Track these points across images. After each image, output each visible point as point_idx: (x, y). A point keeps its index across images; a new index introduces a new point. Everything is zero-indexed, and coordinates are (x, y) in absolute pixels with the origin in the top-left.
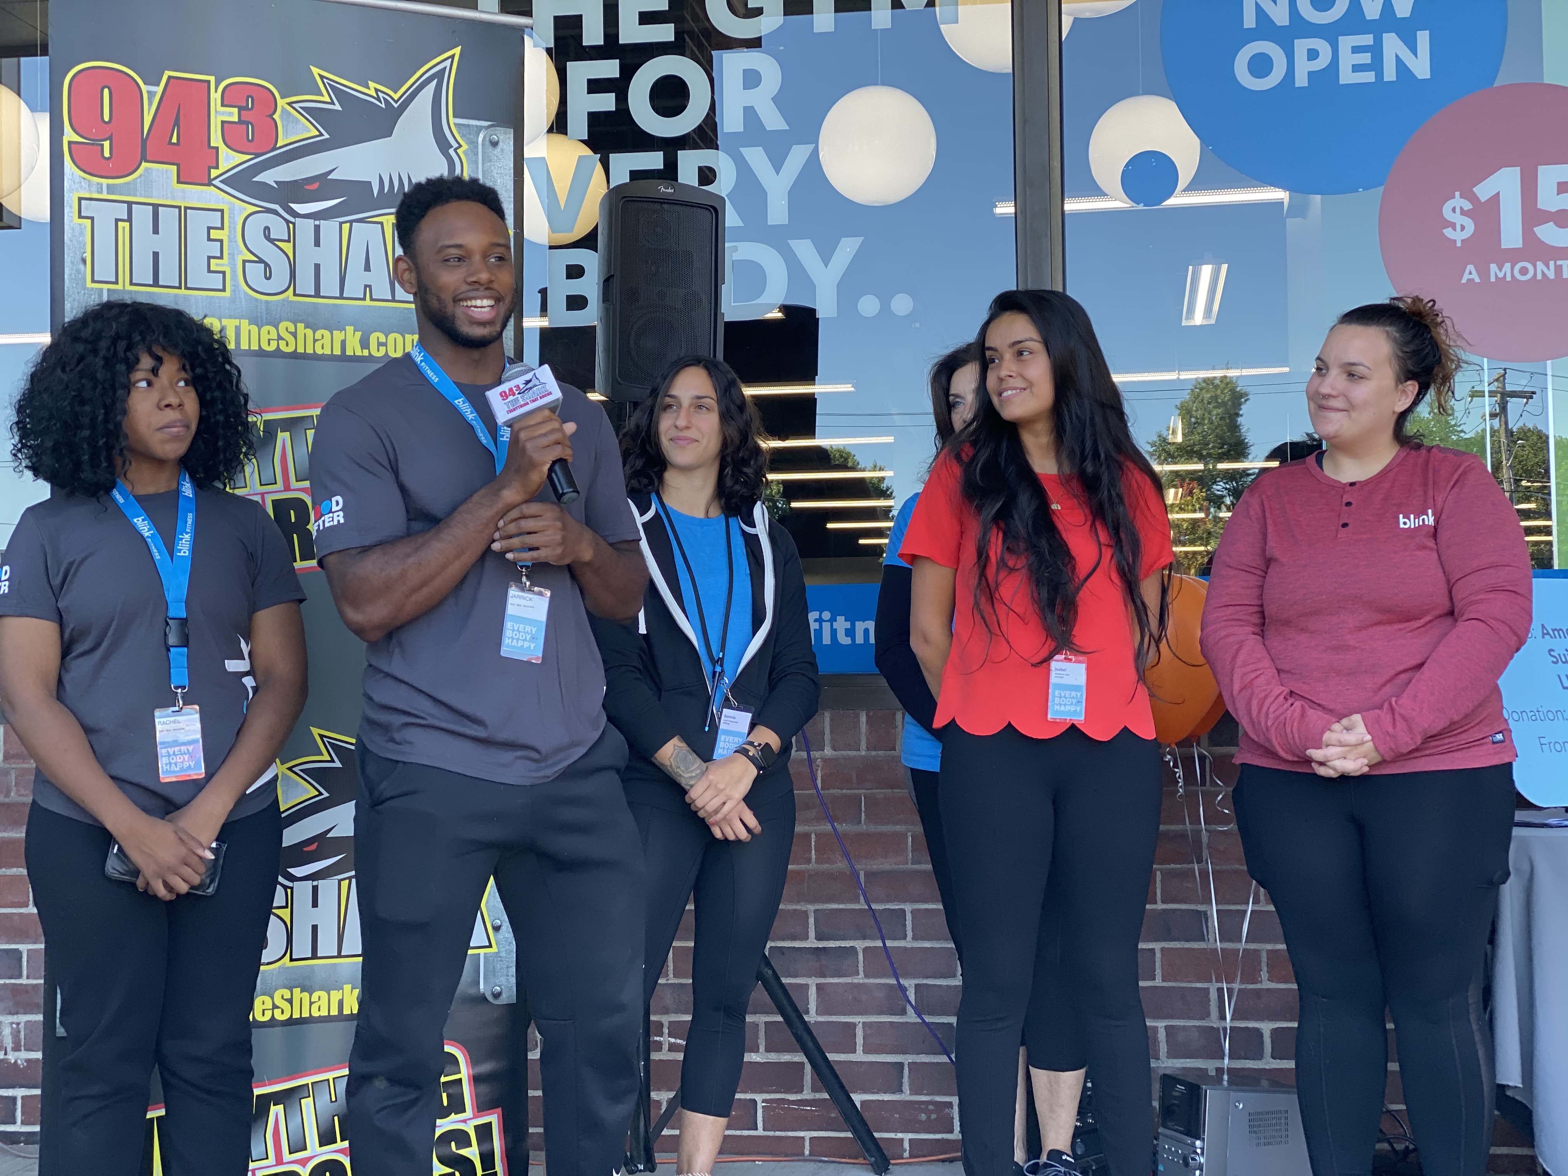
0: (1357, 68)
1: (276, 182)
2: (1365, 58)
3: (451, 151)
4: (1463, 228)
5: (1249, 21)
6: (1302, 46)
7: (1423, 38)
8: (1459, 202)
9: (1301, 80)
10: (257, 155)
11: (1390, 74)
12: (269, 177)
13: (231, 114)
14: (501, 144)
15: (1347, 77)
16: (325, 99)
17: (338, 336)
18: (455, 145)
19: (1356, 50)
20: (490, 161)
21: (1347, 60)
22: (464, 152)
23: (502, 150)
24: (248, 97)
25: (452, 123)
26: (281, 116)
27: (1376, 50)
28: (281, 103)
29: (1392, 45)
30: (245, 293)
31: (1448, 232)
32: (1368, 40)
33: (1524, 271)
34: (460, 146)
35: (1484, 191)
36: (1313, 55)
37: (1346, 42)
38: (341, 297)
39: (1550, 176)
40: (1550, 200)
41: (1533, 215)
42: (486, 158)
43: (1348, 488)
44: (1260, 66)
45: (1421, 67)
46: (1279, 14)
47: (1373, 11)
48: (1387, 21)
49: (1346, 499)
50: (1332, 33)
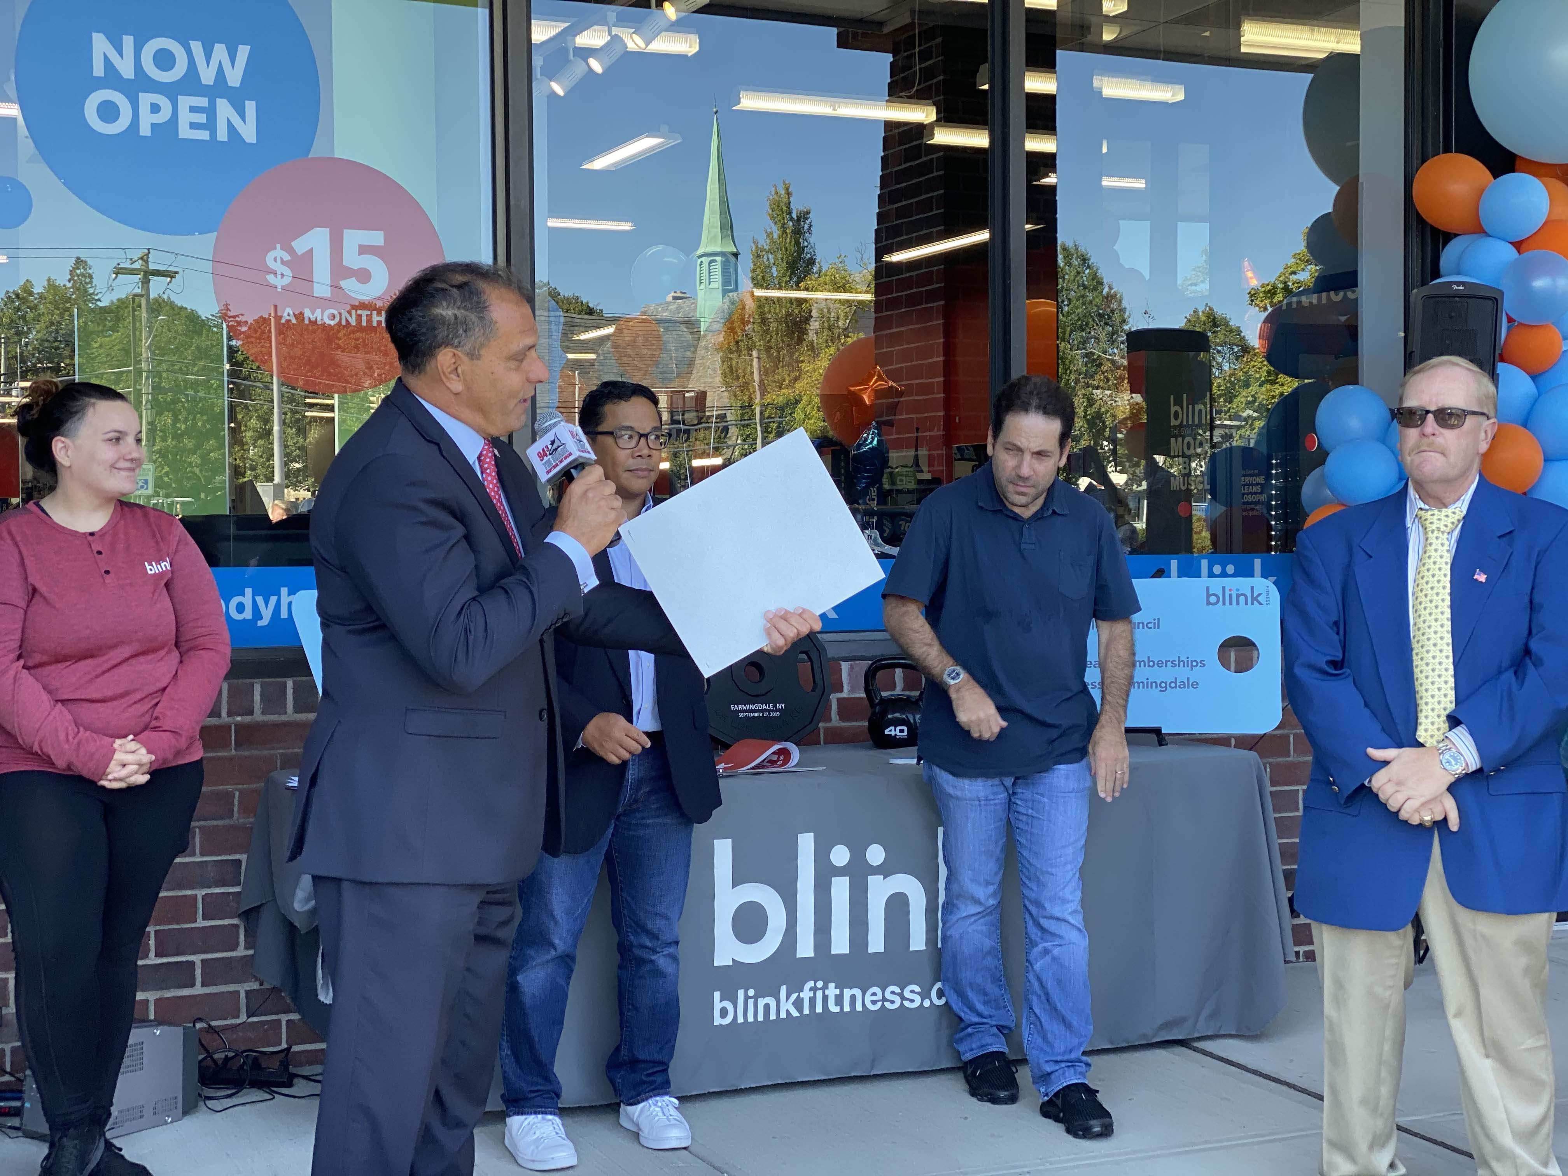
0: (193, 126)
2: (201, 118)
4: (283, 276)
5: (98, 70)
6: (146, 99)
7: (250, 107)
8: (279, 253)
9: (145, 130)
15: (185, 132)
19: (193, 109)
27: (211, 112)
29: (224, 109)
31: (271, 278)
32: (203, 102)
33: (331, 317)
35: (300, 245)
36: (155, 108)
37: (185, 102)
39: (353, 238)
40: (352, 259)
41: (339, 271)
43: (90, 538)
44: (108, 112)
45: (249, 132)
46: (127, 70)
47: (207, 76)
48: (220, 87)
49: (96, 547)
50: (172, 91)
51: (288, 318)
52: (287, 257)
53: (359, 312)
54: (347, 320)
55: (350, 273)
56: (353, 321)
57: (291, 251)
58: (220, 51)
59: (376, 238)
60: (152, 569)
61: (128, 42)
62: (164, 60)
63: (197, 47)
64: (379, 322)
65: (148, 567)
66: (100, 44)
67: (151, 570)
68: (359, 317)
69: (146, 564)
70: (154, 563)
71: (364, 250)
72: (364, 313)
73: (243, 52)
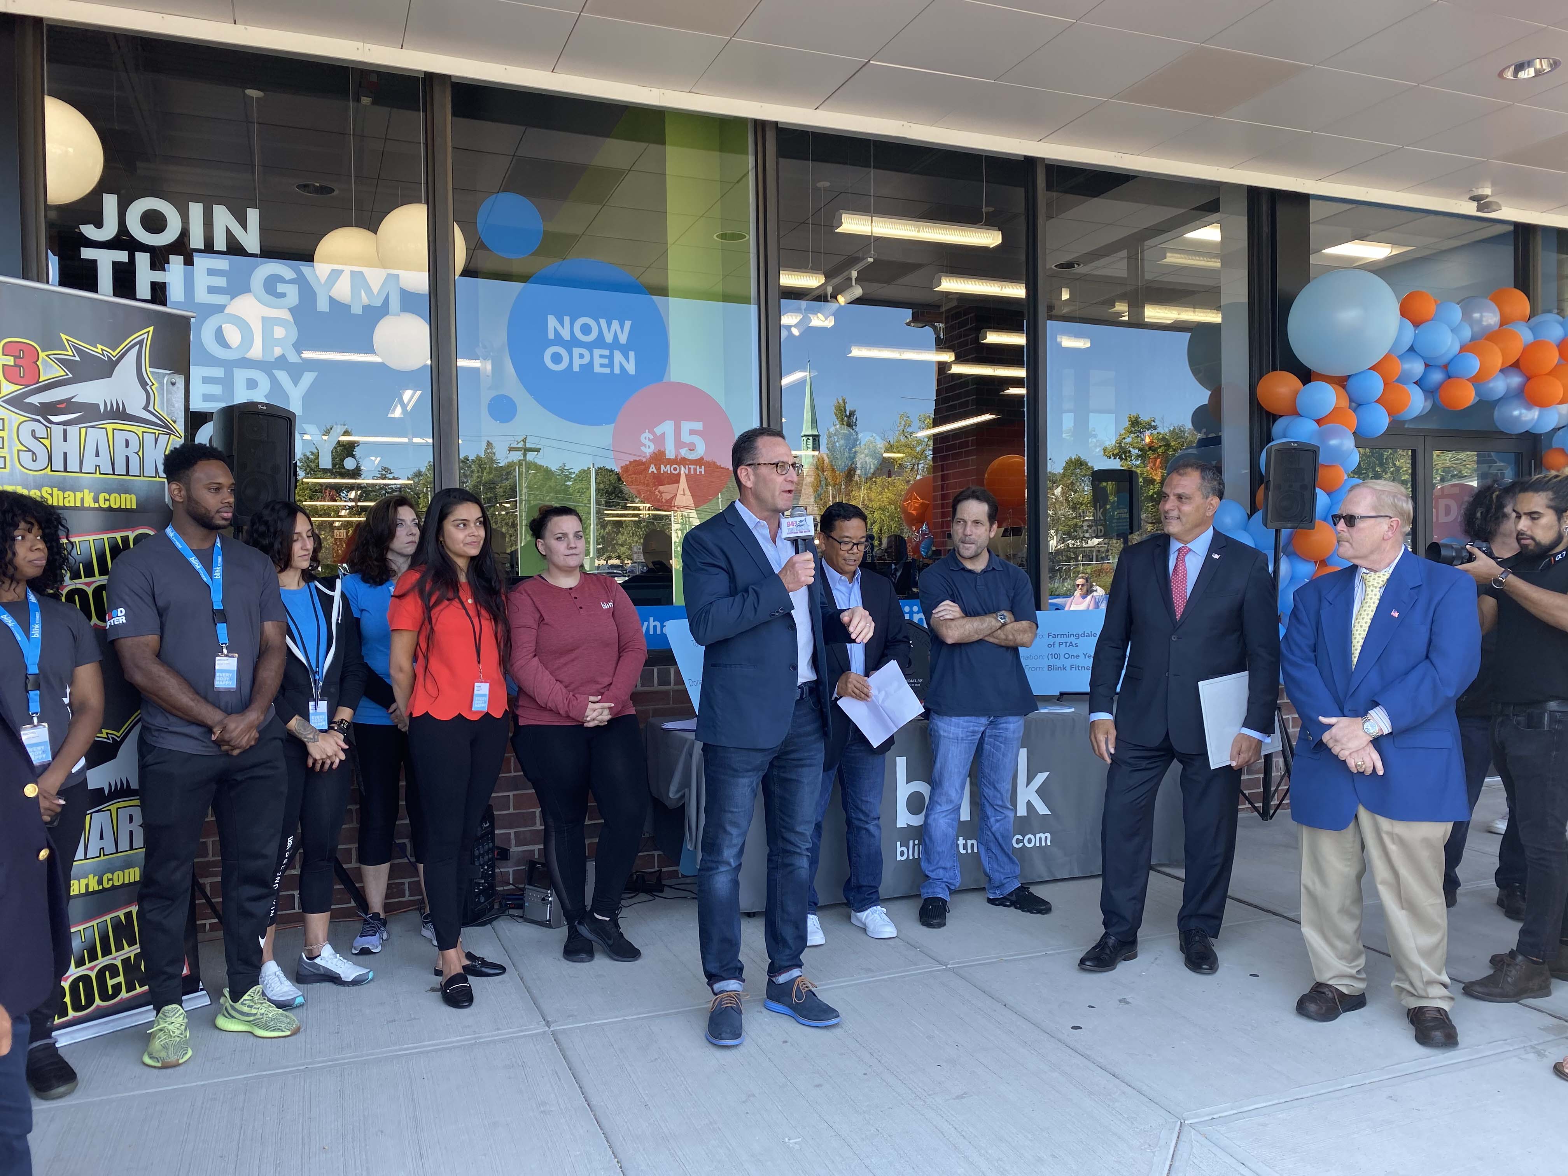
0: (602, 365)
1: (39, 403)
2: (606, 361)
3: (148, 387)
4: (649, 447)
5: (551, 336)
6: (576, 351)
7: (632, 354)
8: (647, 434)
9: (576, 368)
10: (27, 386)
11: (617, 371)
12: (35, 400)
13: (9, 361)
14: (177, 384)
15: (597, 369)
16: (69, 354)
17: (79, 495)
18: (150, 384)
19: (601, 356)
20: (171, 394)
21: (597, 361)
22: (156, 388)
23: (178, 388)
24: (20, 350)
25: (148, 371)
26: (42, 363)
27: (611, 357)
28: (42, 355)
29: (618, 356)
30: (20, 471)
31: (643, 448)
32: (606, 352)
33: (675, 469)
34: (153, 384)
35: (658, 430)
36: (581, 356)
37: (597, 352)
38: (81, 472)
39: (687, 426)
40: (686, 437)
41: (679, 444)
42: (169, 392)
43: (570, 591)
44: (556, 358)
45: (631, 368)
46: (566, 334)
47: (609, 338)
48: (615, 345)
49: (574, 595)
50: (590, 347)
51: (652, 470)
52: (652, 437)
53: (690, 466)
54: (683, 471)
55: (684, 445)
56: (687, 471)
57: (654, 434)
58: (615, 324)
59: (698, 426)
60: (604, 606)
61: (567, 319)
62: (586, 329)
63: (603, 322)
64: (700, 472)
66: (552, 322)
68: (689, 469)
71: (692, 432)
72: (692, 467)
73: (628, 324)
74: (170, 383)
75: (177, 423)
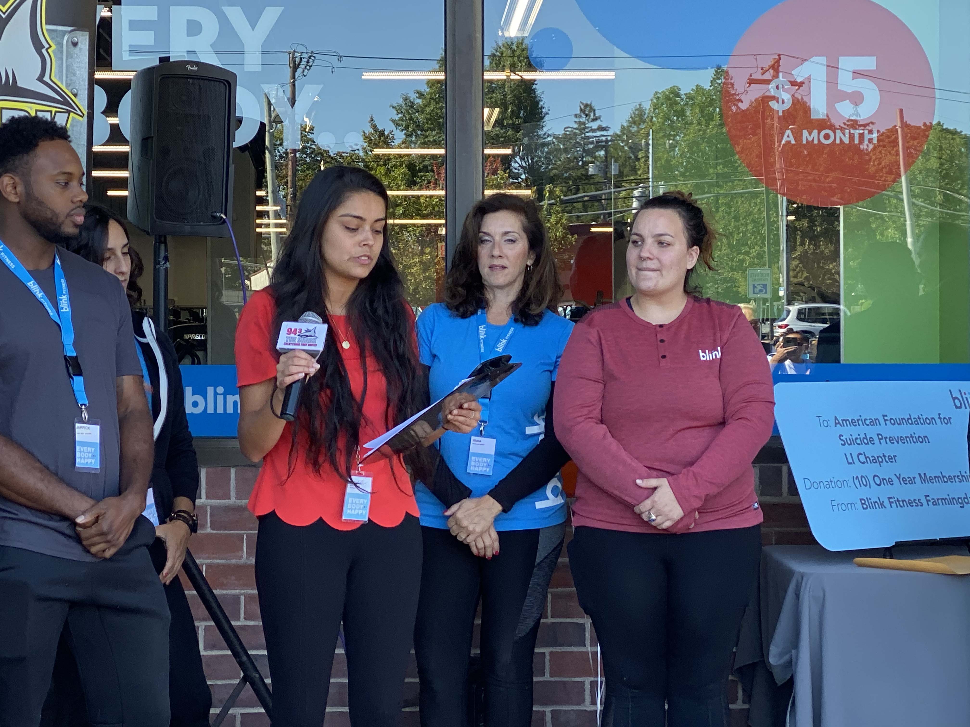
3: (44, 51)
4: (784, 101)
8: (781, 81)
14: (79, 44)
18: (47, 46)
20: (72, 58)
23: (81, 49)
25: (44, 29)
33: (827, 137)
34: (50, 46)
35: (800, 74)
42: (69, 56)
43: (659, 329)
49: (660, 337)
51: (788, 139)
52: (788, 85)
53: (852, 131)
54: (841, 139)
55: (843, 96)
56: (846, 141)
57: (792, 79)
59: (868, 63)
60: (705, 356)
64: (870, 141)
65: (701, 354)
67: (703, 357)
68: (852, 137)
69: (700, 351)
70: (707, 351)
71: (857, 74)
72: (856, 131)
74: (70, 44)
75: (78, 97)
